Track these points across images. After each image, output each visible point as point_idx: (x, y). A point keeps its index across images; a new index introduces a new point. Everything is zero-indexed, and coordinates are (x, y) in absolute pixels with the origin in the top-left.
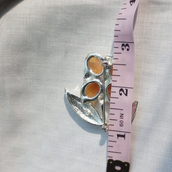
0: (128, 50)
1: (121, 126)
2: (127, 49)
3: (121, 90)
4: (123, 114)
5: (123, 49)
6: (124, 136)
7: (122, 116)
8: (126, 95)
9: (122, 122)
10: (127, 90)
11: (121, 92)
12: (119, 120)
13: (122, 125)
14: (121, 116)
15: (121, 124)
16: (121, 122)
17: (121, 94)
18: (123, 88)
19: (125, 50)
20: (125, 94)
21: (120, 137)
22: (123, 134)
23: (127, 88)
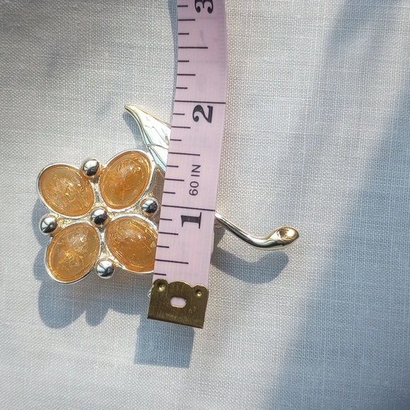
0: (210, 10)
1: (193, 195)
2: (209, 8)
3: (198, 108)
4: (199, 166)
5: (198, 10)
6: (197, 220)
7: (196, 169)
8: (209, 120)
9: (196, 185)
10: (211, 109)
11: (198, 114)
12: (189, 179)
13: (195, 192)
14: (193, 171)
15: (193, 189)
16: (193, 184)
17: (196, 119)
18: (202, 105)
19: (204, 11)
20: (206, 118)
21: (188, 221)
22: (195, 214)
23: (211, 105)
